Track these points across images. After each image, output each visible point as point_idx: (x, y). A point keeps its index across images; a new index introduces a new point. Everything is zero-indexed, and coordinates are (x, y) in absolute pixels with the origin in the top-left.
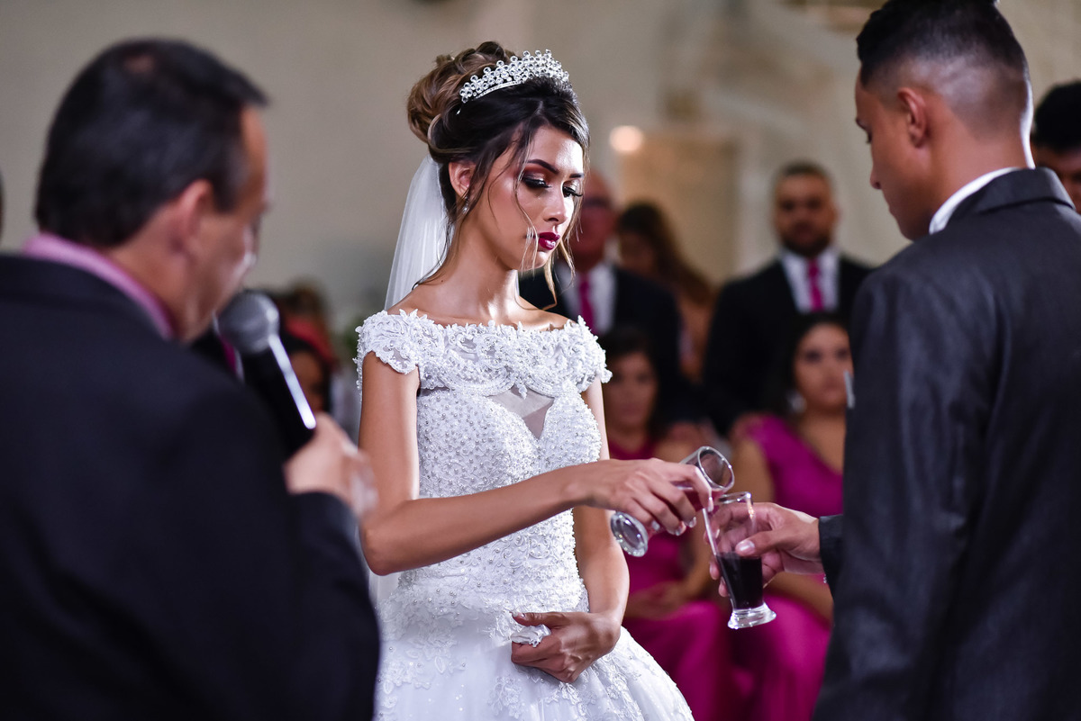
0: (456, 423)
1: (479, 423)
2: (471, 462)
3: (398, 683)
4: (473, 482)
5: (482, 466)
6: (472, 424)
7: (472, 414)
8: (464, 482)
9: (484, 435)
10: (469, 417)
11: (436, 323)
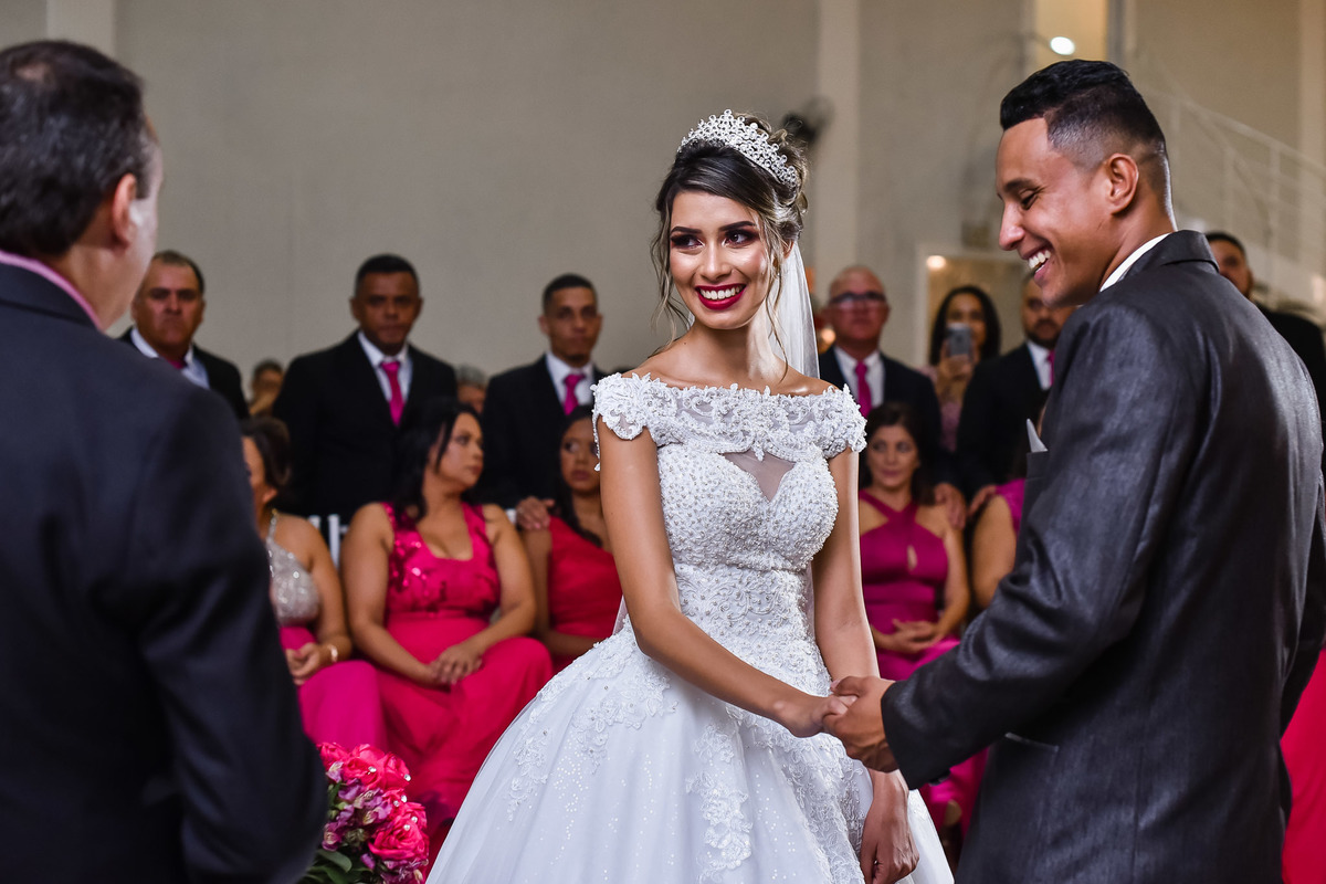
0: (680, 476)
1: (701, 478)
2: (690, 515)
3: (610, 722)
4: (691, 534)
5: (699, 521)
6: (694, 479)
7: (697, 470)
8: (683, 534)
9: (704, 490)
10: (693, 471)
11: (669, 386)
